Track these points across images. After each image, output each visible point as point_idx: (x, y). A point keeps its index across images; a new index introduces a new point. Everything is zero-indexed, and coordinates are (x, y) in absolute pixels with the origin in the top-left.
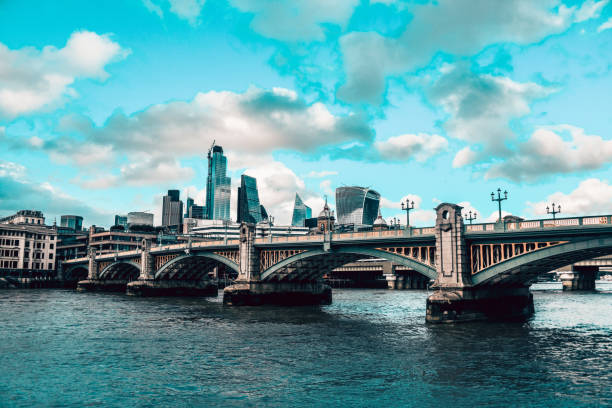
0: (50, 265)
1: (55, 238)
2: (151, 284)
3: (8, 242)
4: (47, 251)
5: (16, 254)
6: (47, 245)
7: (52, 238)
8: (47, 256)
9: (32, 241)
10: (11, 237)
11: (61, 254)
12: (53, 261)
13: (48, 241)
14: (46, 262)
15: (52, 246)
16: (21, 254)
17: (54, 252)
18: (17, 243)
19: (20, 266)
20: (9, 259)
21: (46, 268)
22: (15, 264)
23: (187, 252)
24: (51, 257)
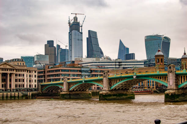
1: (37, 72)
2: (109, 93)
3: (20, 75)
4: (33, 79)
5: (23, 80)
6: (34, 76)
7: (35, 72)
9: (29, 74)
10: (21, 73)
11: (39, 81)
12: (36, 83)
13: (34, 74)
14: (34, 84)
15: (35, 76)
16: (25, 81)
17: (36, 79)
18: (23, 75)
19: (25, 87)
20: (21, 83)
21: (34, 87)
22: (24, 85)
23: (134, 77)
24: (35, 81)
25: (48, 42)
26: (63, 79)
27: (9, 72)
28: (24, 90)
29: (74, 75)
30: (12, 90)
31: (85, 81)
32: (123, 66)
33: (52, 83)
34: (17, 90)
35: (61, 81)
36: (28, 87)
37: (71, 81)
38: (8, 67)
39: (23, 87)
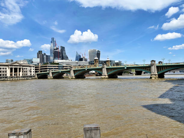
0: (34, 74)
4: (32, 71)
5: (27, 72)
7: (34, 67)
8: (33, 72)
9: (30, 68)
10: (25, 68)
11: (36, 72)
12: (34, 73)
13: (33, 68)
14: (33, 73)
17: (34, 71)
18: (27, 69)
19: (28, 75)
21: (33, 75)
23: (86, 70)
24: (34, 72)
25: (39, 51)
26: (49, 71)
27: (18, 67)
28: (27, 77)
29: (55, 69)
30: (20, 77)
31: (61, 72)
32: (78, 64)
33: (43, 73)
34: (23, 77)
35: (48, 72)
36: (30, 75)
37: (54, 71)
38: (18, 64)
39: (27, 75)
